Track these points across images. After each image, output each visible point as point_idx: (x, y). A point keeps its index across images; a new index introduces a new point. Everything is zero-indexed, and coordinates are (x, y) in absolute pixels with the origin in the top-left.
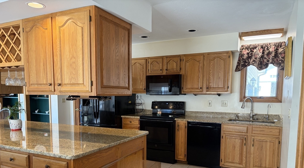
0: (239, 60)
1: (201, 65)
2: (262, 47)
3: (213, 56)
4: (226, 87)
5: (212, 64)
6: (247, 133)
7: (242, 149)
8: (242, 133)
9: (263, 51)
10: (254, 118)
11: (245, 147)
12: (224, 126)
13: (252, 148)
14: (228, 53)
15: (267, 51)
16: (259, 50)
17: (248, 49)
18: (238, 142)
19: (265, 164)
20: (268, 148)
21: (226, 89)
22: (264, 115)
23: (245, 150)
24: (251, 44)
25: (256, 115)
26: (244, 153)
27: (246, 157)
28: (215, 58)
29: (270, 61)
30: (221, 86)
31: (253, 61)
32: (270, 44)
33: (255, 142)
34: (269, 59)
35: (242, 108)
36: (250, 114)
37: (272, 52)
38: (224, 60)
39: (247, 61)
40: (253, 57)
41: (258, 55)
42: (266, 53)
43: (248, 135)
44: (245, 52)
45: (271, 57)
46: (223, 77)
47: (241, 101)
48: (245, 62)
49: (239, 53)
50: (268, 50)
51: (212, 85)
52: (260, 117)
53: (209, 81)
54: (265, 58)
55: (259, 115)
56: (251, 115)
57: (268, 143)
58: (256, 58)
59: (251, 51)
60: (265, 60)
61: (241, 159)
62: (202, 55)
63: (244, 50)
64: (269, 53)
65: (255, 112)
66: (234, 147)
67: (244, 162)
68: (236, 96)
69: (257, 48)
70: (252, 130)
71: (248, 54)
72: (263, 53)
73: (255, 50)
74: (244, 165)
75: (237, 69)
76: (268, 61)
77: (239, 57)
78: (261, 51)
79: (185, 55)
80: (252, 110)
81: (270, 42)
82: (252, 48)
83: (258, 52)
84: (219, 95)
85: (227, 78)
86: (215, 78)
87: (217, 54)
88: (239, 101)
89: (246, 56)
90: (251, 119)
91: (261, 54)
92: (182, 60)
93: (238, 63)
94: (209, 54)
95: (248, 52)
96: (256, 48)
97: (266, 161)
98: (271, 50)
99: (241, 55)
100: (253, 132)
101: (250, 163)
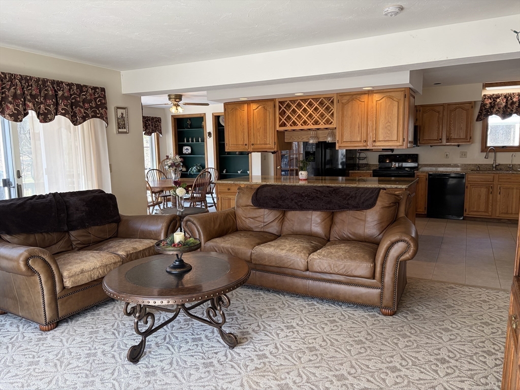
0: (481, 110)
1: (441, 116)
2: (505, 97)
3: (454, 106)
4: (468, 137)
5: (452, 114)
6: (493, 181)
7: (488, 198)
8: (488, 181)
9: (506, 100)
10: (497, 168)
11: (491, 196)
12: (469, 176)
13: (499, 196)
14: (470, 103)
15: (511, 101)
16: (503, 100)
17: (490, 99)
18: (484, 191)
19: (512, 210)
20: (515, 195)
21: (468, 139)
22: (507, 164)
23: (491, 198)
24: (494, 93)
25: (499, 164)
26: (491, 201)
27: (492, 206)
28: (456, 109)
29: (514, 111)
30: (462, 136)
31: (496, 111)
32: (513, 94)
33: (502, 189)
34: (513, 108)
35: (485, 158)
36: (493, 164)
37: (516, 102)
38: (467, 110)
39: (489, 111)
40: (496, 106)
41: (502, 104)
42: (509, 103)
43: (494, 183)
44: (488, 102)
45: (515, 106)
46: (465, 128)
47: (482, 151)
48: (488, 112)
49: (481, 103)
50: (512, 99)
51: (453, 136)
52: (503, 168)
53: (449, 132)
54: (509, 108)
55: (502, 165)
56: (494, 166)
57: (515, 190)
58: (499, 108)
59: (494, 100)
60: (508, 110)
61: (487, 207)
62: (442, 106)
63: (486, 99)
64: (513, 103)
65: (498, 162)
66: (479, 196)
67: (490, 210)
68: (477, 146)
69: (501, 98)
70: (499, 179)
71: (490, 103)
72: (507, 102)
73: (498, 100)
74: (490, 213)
75: (478, 119)
76: (512, 111)
77: (481, 107)
78: (505, 101)
79: (422, 106)
80: (495, 160)
81: (514, 92)
82: (494, 98)
83: (502, 102)
84: (458, 146)
85: (469, 128)
86: (456, 129)
87: (458, 104)
88: (480, 151)
89: (488, 105)
90: (494, 169)
91: (504, 104)
92: (418, 111)
93: (479, 112)
94: (449, 105)
95: (491, 101)
96: (499, 98)
97: (512, 207)
98: (515, 100)
99: (482, 105)
100: (500, 180)
101: (496, 210)
